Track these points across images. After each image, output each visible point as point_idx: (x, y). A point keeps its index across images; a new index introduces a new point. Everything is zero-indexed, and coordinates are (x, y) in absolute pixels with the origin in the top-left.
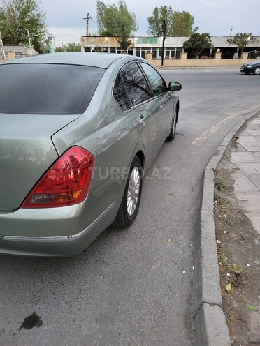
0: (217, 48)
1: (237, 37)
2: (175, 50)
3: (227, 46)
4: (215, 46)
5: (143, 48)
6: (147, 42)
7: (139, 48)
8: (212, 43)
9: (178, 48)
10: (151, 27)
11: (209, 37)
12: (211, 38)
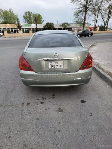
0: (56, 28)
1: (63, 24)
2: (39, 29)
3: (59, 27)
4: (56, 27)
5: (25, 28)
6: (27, 26)
7: (24, 28)
8: (54, 26)
9: (40, 28)
10: (25, 19)
11: (53, 24)
12: (54, 25)
